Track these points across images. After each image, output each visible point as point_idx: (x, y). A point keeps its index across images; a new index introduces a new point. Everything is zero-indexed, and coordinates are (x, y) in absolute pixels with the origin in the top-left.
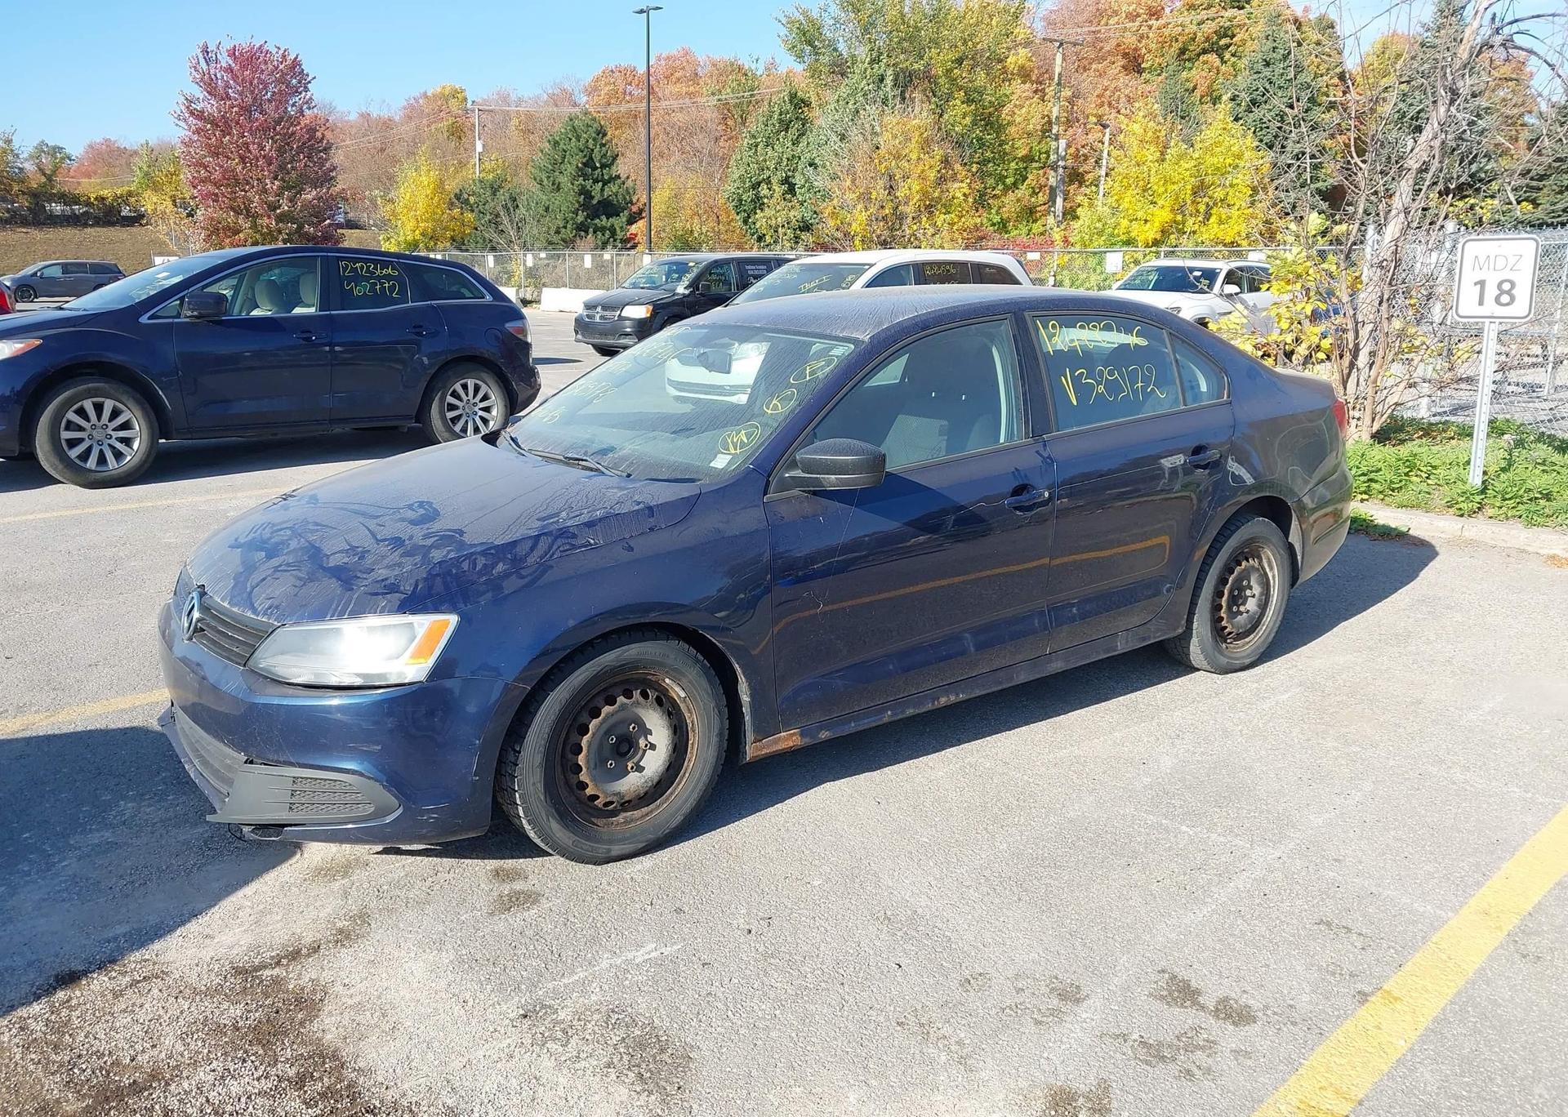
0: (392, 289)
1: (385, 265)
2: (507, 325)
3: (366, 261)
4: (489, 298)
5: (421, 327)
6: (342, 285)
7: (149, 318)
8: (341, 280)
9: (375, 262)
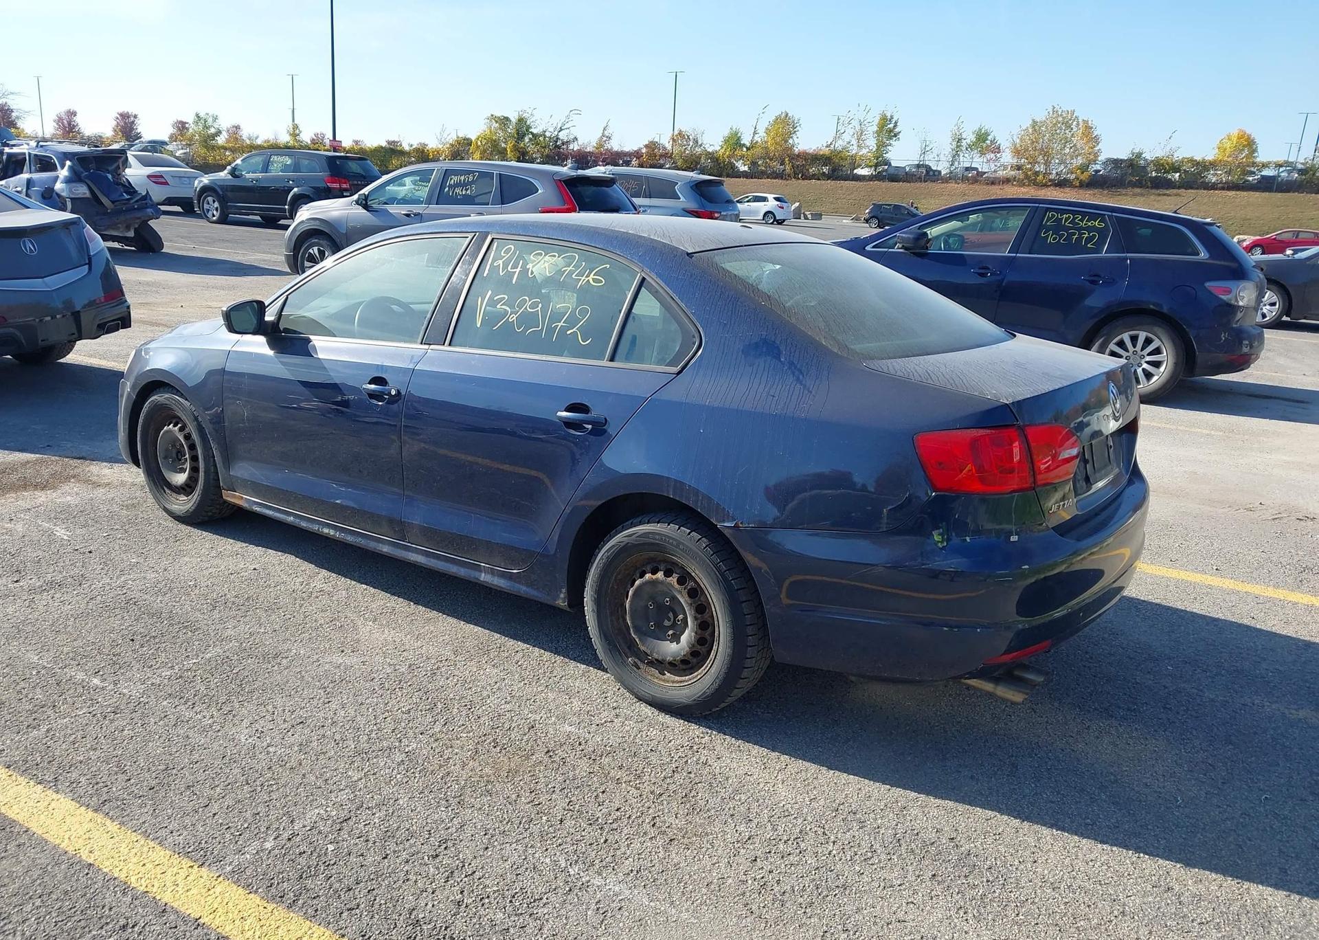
0: (1089, 240)
1: (1093, 217)
2: (1207, 284)
3: (1074, 213)
4: (1203, 255)
5: (1099, 276)
6: (1038, 232)
7: (874, 247)
8: (1040, 227)
9: (1084, 214)
